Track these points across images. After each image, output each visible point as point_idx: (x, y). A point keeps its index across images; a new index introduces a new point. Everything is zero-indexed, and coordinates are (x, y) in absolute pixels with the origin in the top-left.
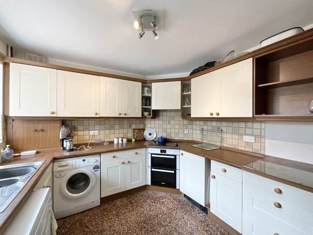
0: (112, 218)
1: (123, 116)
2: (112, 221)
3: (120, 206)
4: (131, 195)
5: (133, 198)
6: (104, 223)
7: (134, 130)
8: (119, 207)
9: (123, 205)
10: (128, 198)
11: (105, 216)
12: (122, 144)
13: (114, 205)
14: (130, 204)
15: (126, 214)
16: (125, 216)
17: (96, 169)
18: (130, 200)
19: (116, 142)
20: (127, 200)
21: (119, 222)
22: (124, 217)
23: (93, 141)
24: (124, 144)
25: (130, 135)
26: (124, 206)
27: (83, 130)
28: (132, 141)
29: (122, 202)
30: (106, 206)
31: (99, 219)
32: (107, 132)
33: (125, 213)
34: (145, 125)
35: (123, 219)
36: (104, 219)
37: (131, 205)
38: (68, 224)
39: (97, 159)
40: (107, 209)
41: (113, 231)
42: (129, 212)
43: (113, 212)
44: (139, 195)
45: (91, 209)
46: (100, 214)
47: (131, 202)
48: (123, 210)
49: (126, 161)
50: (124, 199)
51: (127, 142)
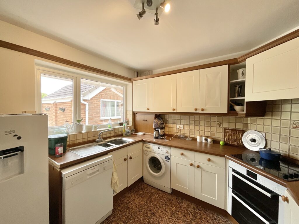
0: (168, 212)
1: (201, 112)
2: (165, 214)
3: (183, 208)
4: (203, 209)
5: (202, 212)
6: (160, 209)
7: (225, 129)
8: (181, 209)
9: (187, 210)
10: (197, 207)
11: (166, 204)
12: (206, 144)
13: (179, 204)
14: (193, 215)
15: (180, 221)
16: (178, 221)
17: (167, 159)
18: (197, 211)
19: (198, 140)
20: (194, 209)
21: (168, 221)
22: (176, 220)
23: (179, 134)
24: (208, 146)
25: (219, 135)
26: (185, 211)
27: (172, 123)
28: (219, 143)
29: (188, 207)
30: (174, 198)
31: (161, 203)
32: (192, 127)
33: (180, 219)
34: (246, 126)
35: (173, 221)
36: (163, 206)
37: (192, 217)
38: (146, 190)
39: (168, 150)
40: (172, 201)
41: (158, 222)
42: (184, 221)
43: (173, 207)
44: (213, 216)
45: (164, 192)
46: (165, 200)
47: (195, 214)
48: (182, 213)
49: (196, 165)
50: (192, 206)
51: (212, 143)
